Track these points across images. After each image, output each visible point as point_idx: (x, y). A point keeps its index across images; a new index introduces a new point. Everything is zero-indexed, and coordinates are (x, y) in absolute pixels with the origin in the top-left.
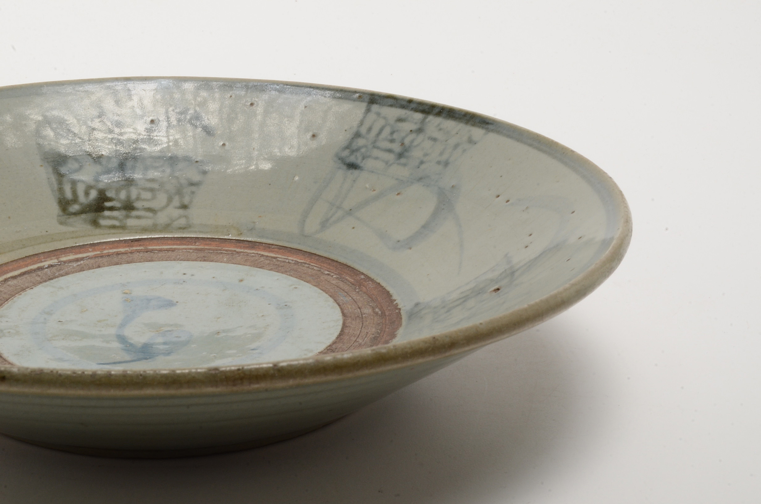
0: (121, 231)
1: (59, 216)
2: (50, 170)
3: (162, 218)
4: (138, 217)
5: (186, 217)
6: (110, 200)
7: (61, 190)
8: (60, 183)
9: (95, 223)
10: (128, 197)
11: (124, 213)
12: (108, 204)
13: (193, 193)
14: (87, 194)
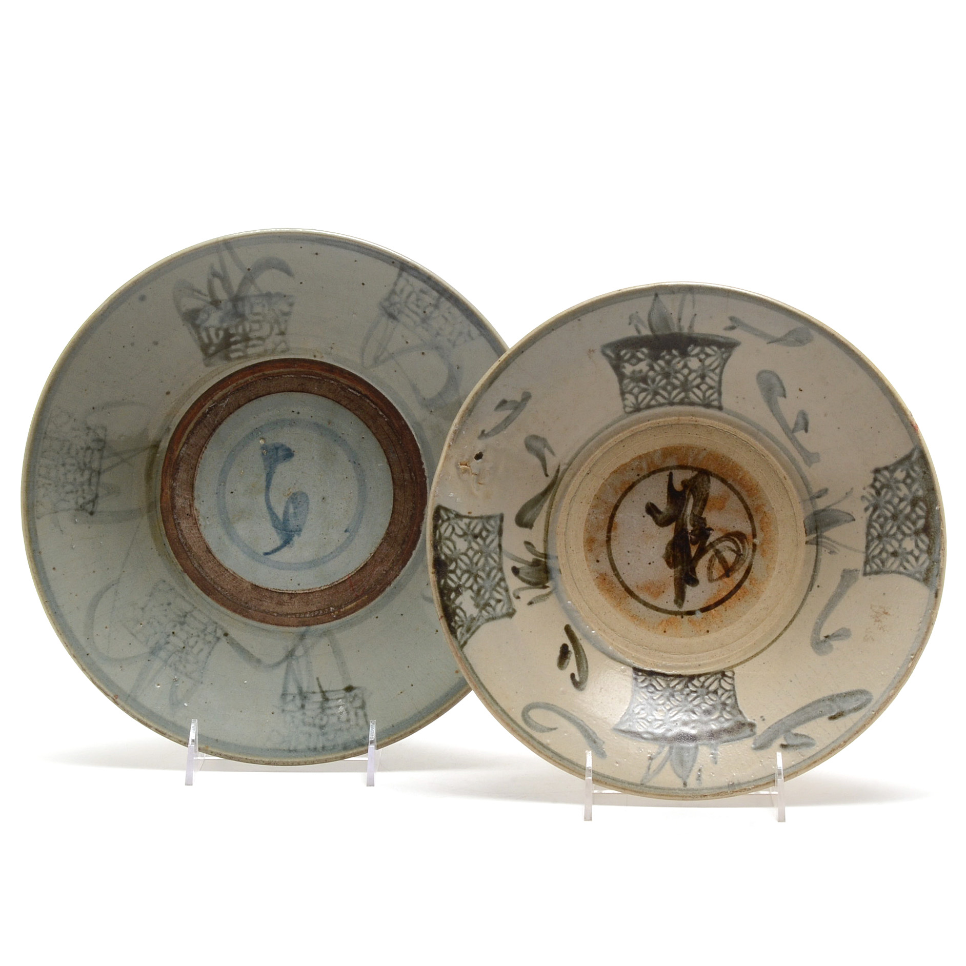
0: (245, 360)
1: (204, 360)
2: (190, 326)
3: (269, 345)
4: (254, 346)
5: (285, 342)
6: (232, 335)
7: (200, 338)
8: (199, 333)
9: (227, 358)
10: (244, 330)
11: (244, 344)
12: (233, 339)
13: (286, 321)
14: (217, 335)
